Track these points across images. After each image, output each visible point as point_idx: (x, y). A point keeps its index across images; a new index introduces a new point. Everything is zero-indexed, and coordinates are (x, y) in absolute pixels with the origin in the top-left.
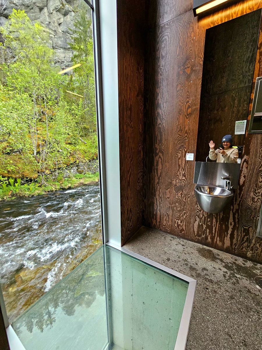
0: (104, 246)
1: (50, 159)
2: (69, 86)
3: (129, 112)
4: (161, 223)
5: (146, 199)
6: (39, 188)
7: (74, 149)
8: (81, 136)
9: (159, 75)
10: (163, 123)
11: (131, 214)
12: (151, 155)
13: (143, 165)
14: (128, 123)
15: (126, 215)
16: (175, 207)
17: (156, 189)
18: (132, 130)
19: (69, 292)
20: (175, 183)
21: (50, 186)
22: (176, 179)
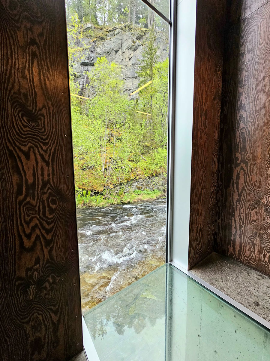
0: (167, 265)
1: (114, 174)
2: (134, 109)
3: (204, 117)
4: (242, 253)
5: (220, 219)
6: (104, 200)
7: (135, 166)
8: (142, 154)
9: (244, 72)
10: (248, 126)
11: (201, 234)
12: (229, 165)
13: (218, 178)
14: (202, 130)
15: (195, 234)
16: (265, 235)
17: (235, 208)
18: (206, 137)
19: (120, 308)
20: (266, 202)
21: (112, 199)
22: (267, 197)
